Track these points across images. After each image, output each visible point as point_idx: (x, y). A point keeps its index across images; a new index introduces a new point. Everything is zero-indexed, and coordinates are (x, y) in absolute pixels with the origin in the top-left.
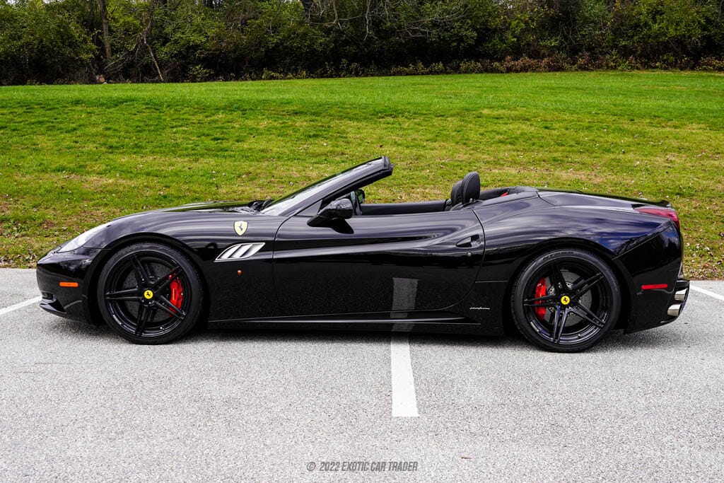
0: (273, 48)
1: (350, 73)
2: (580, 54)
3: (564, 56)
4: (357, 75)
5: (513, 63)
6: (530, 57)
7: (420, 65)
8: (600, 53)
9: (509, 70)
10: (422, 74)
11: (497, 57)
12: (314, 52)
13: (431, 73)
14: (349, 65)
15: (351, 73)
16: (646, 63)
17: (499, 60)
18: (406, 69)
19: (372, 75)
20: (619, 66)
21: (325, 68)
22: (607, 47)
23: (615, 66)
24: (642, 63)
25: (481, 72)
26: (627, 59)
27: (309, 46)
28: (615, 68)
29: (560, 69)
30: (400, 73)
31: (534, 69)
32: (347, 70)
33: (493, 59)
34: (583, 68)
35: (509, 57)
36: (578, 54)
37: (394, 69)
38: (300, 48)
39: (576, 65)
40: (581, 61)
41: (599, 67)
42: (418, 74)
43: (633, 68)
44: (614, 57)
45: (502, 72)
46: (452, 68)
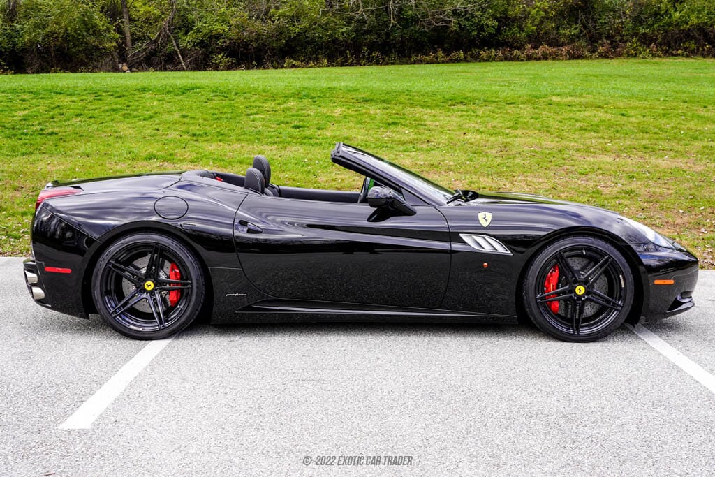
0: (295, 38)
1: (370, 61)
2: (600, 42)
3: (584, 44)
4: (378, 63)
5: (533, 51)
6: (549, 45)
7: (441, 54)
8: (620, 41)
9: (529, 58)
10: (443, 62)
11: (517, 46)
12: (335, 41)
13: (451, 61)
14: (370, 54)
15: (372, 60)
16: (667, 51)
17: (519, 48)
18: (427, 57)
19: (393, 64)
20: (640, 53)
21: (347, 57)
22: (627, 35)
23: (636, 54)
24: (663, 50)
25: (501, 60)
26: (648, 47)
27: (331, 36)
28: (635, 56)
29: (580, 57)
30: (420, 62)
31: (554, 57)
32: (368, 59)
33: (512, 48)
34: (603, 56)
35: (529, 46)
36: (598, 43)
37: (414, 58)
38: (322, 38)
39: (596, 53)
40: (601, 49)
41: (620, 55)
42: (439, 63)
43: (654, 56)
44: (635, 45)
45: (522, 60)
46: (471, 56)
